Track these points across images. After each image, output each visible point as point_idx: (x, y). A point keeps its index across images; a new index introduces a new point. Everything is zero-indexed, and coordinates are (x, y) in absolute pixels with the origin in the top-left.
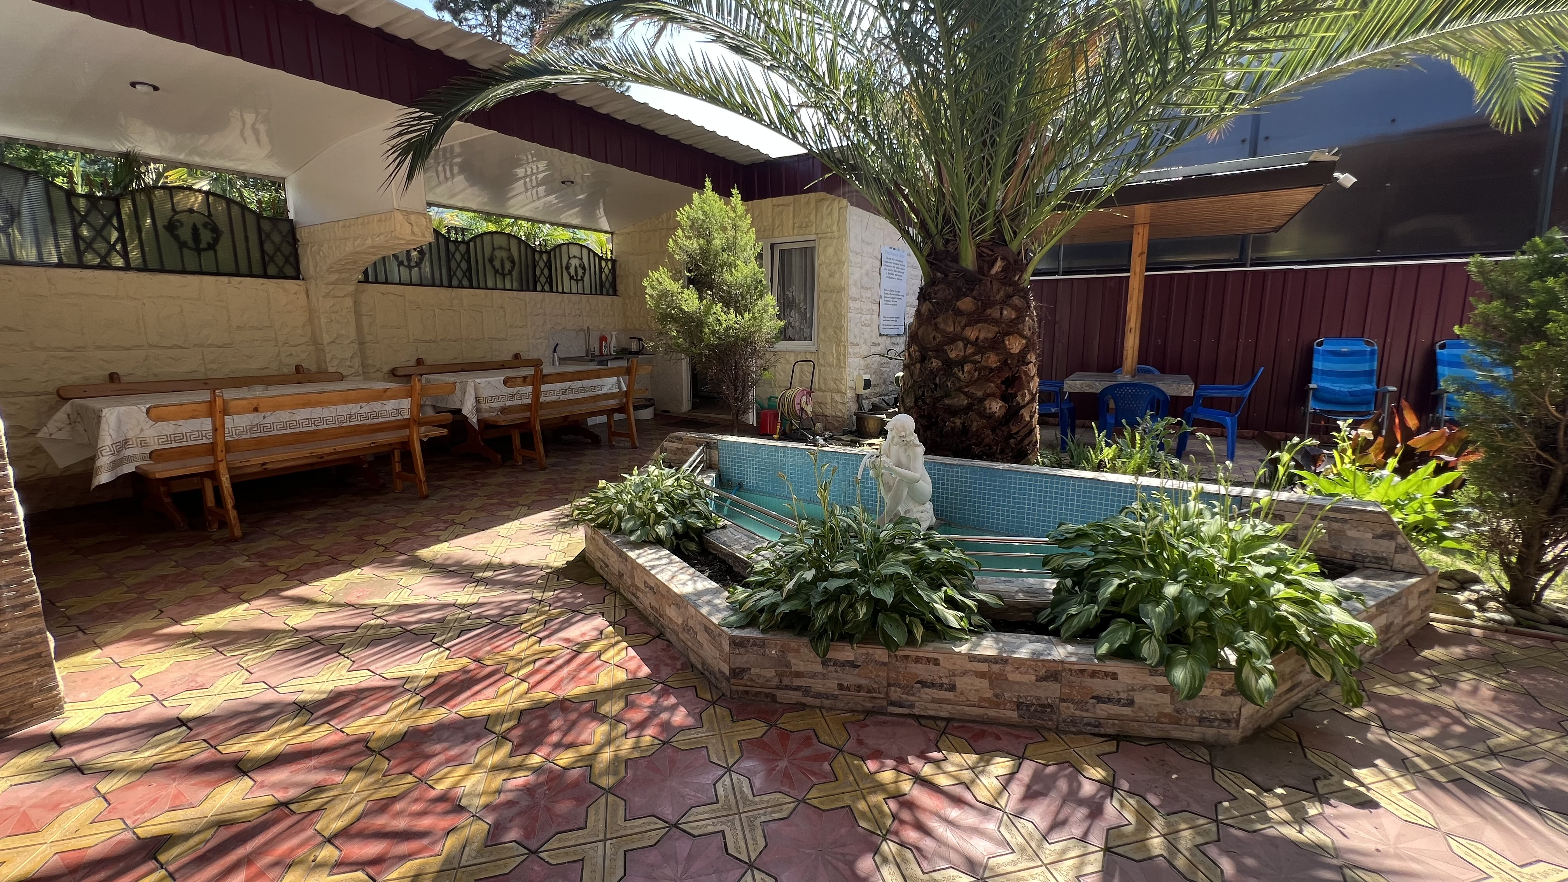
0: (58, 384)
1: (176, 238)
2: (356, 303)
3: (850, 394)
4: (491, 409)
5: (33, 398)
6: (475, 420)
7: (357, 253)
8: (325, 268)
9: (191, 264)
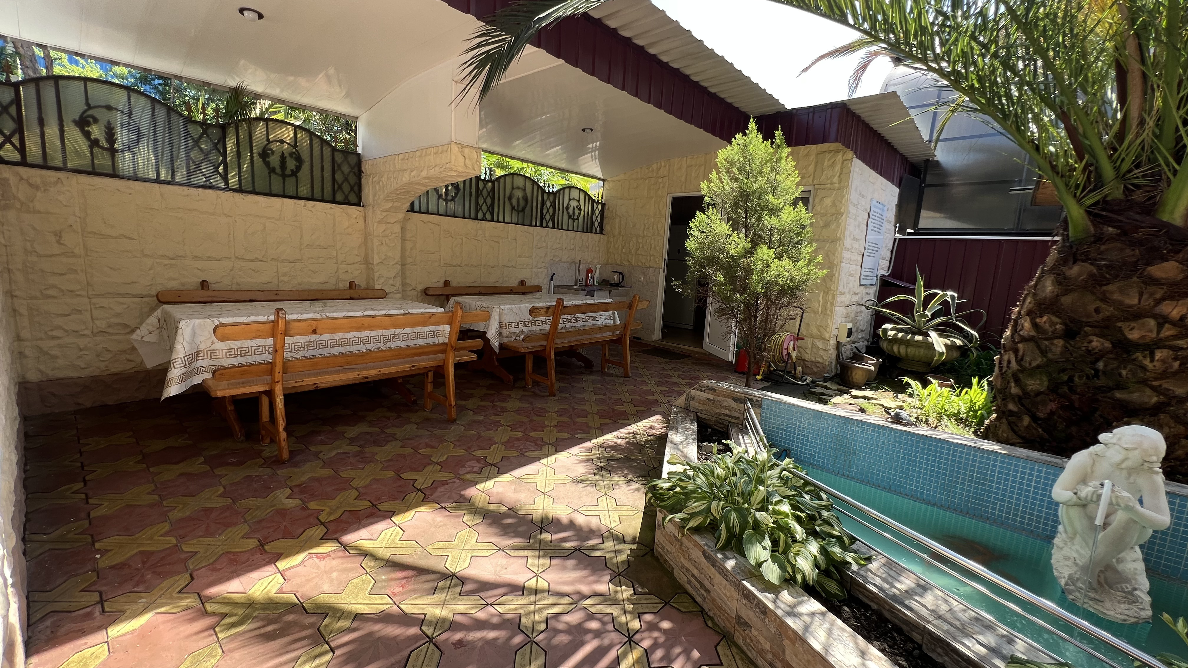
0: (159, 288)
1: (267, 164)
2: (403, 229)
3: (833, 342)
4: (510, 334)
5: (137, 300)
6: (497, 344)
7: (411, 183)
8: (382, 197)
9: (277, 187)
